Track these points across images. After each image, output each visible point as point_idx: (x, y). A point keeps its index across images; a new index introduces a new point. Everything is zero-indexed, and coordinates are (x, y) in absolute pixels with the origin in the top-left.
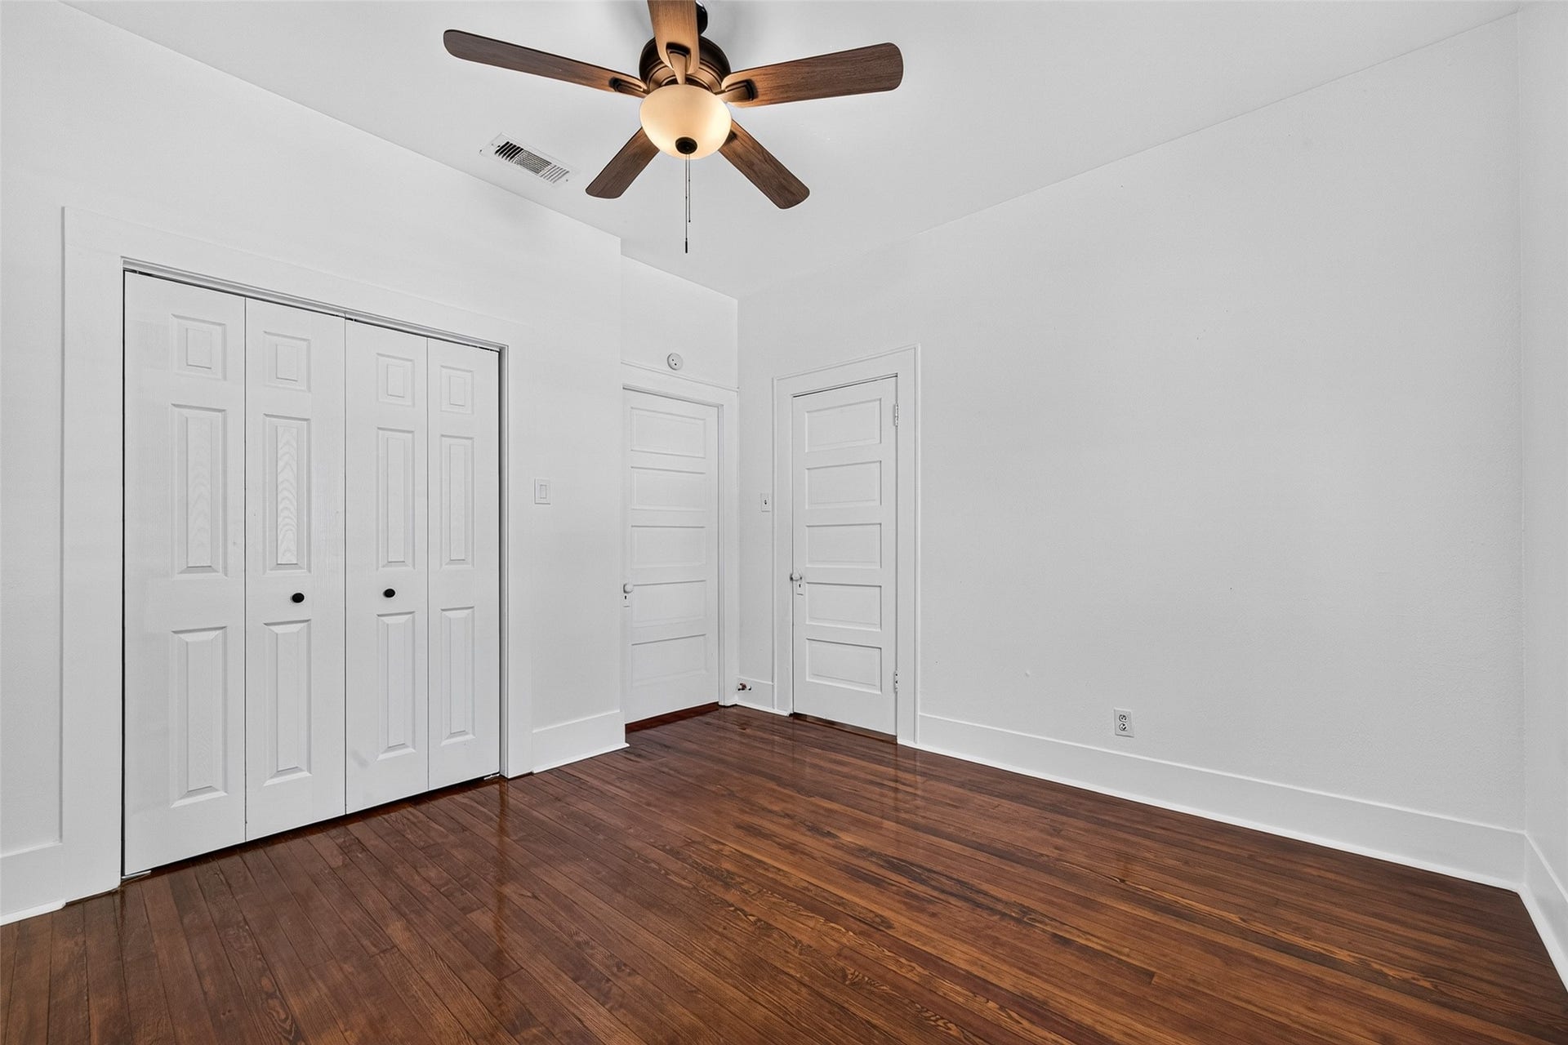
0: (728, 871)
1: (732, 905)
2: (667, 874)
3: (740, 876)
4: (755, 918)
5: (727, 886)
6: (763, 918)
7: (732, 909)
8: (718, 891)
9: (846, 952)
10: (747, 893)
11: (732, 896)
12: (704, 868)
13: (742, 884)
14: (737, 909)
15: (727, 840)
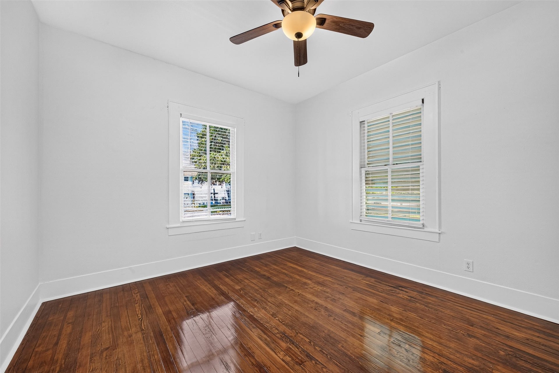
0: (283, 341)
1: (284, 324)
2: (310, 342)
3: (278, 337)
4: (276, 319)
5: (284, 333)
6: (273, 318)
7: (283, 323)
8: (288, 331)
9: (254, 307)
10: (277, 329)
11: (282, 328)
12: (293, 344)
13: (278, 333)
14: (282, 322)
15: (281, 365)
